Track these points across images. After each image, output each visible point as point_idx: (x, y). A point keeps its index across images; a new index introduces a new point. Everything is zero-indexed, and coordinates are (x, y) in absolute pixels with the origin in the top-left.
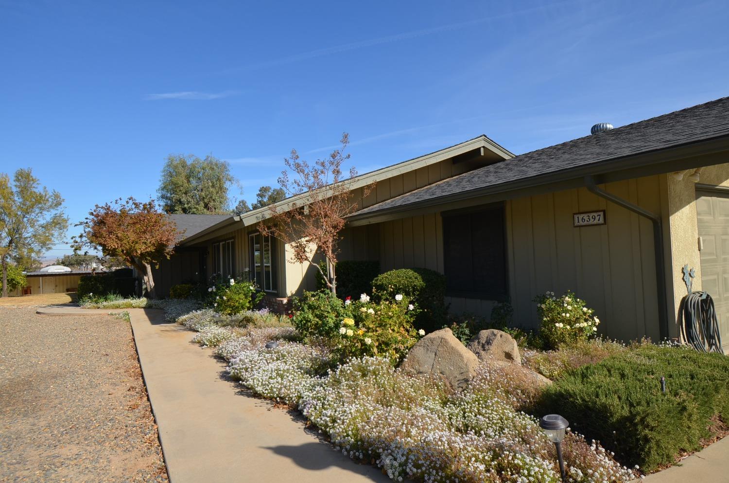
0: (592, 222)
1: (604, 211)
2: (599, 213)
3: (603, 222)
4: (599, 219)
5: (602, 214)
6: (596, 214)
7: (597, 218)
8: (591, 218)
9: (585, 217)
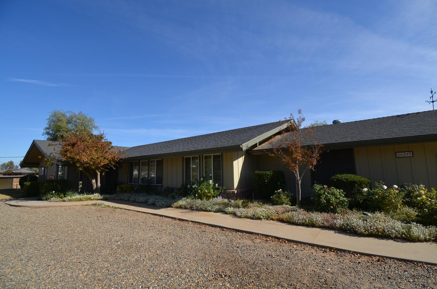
0: (406, 155)
1: (412, 152)
2: (410, 153)
3: (412, 156)
4: (410, 154)
5: (411, 153)
6: (408, 153)
7: (409, 154)
8: (405, 154)
9: (403, 154)
